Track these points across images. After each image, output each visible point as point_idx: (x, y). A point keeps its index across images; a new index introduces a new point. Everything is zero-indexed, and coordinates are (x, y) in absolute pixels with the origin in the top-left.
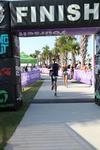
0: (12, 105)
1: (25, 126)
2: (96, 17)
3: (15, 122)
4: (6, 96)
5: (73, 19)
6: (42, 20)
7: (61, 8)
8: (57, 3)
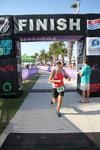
0: (14, 94)
2: (78, 29)
3: (17, 107)
5: (61, 29)
6: (38, 29)
7: (52, 21)
8: (49, 17)
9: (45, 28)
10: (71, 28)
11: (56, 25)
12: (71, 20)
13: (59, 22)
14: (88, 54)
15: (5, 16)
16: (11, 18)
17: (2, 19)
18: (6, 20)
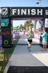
1: (14, 54)
3: (11, 52)
4: (8, 42)
5: (33, 14)
6: (22, 14)
7: (29, 10)
8: (27, 8)
9: (25, 14)
10: (38, 14)
11: (31, 12)
12: (38, 10)
13: (32, 11)
14: (46, 27)
15: (6, 7)
16: (9, 8)
17: (4, 8)
18: (7, 9)
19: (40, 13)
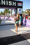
5: (10, 5)
13: (9, 2)
19: (14, 5)
